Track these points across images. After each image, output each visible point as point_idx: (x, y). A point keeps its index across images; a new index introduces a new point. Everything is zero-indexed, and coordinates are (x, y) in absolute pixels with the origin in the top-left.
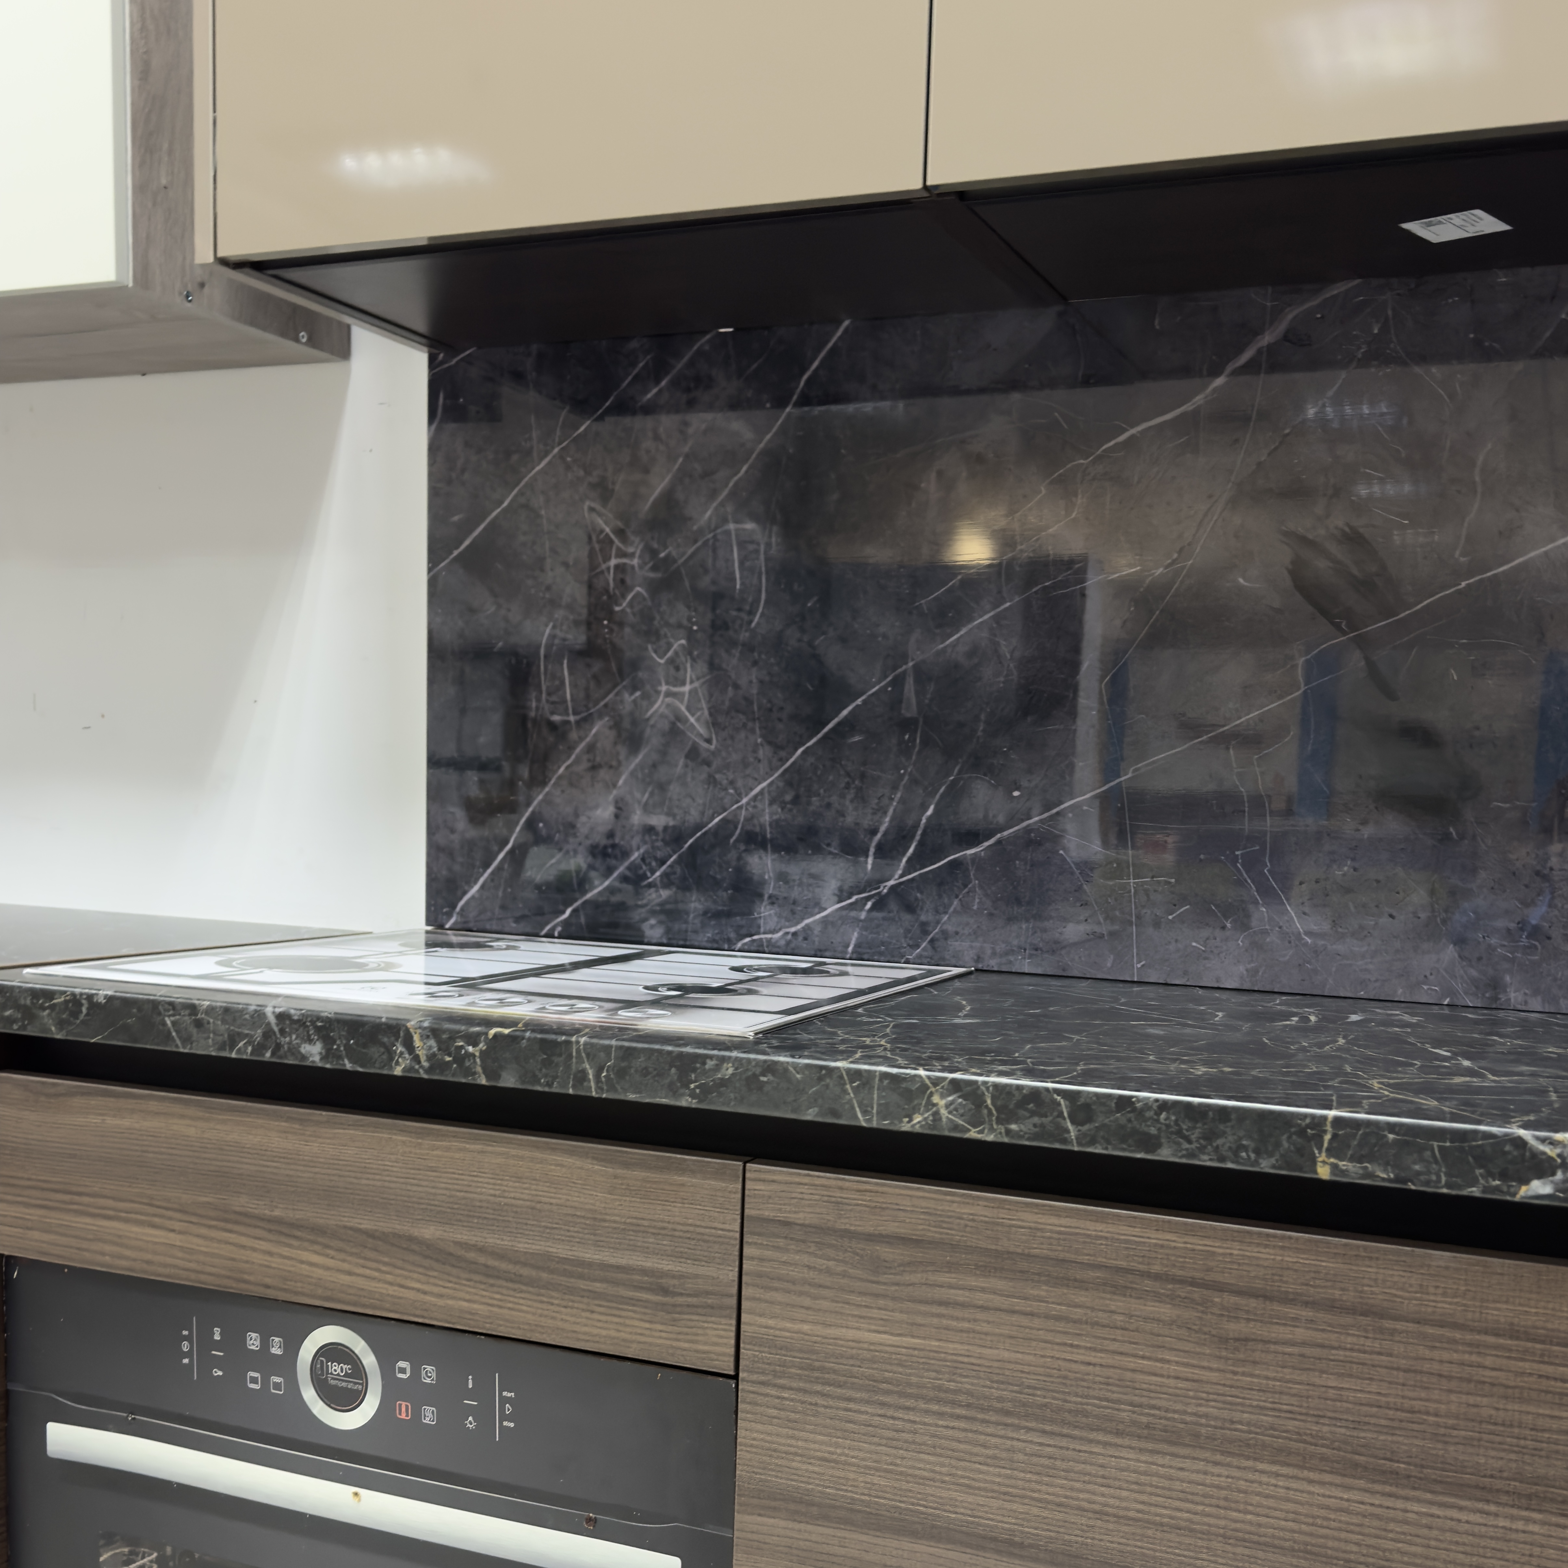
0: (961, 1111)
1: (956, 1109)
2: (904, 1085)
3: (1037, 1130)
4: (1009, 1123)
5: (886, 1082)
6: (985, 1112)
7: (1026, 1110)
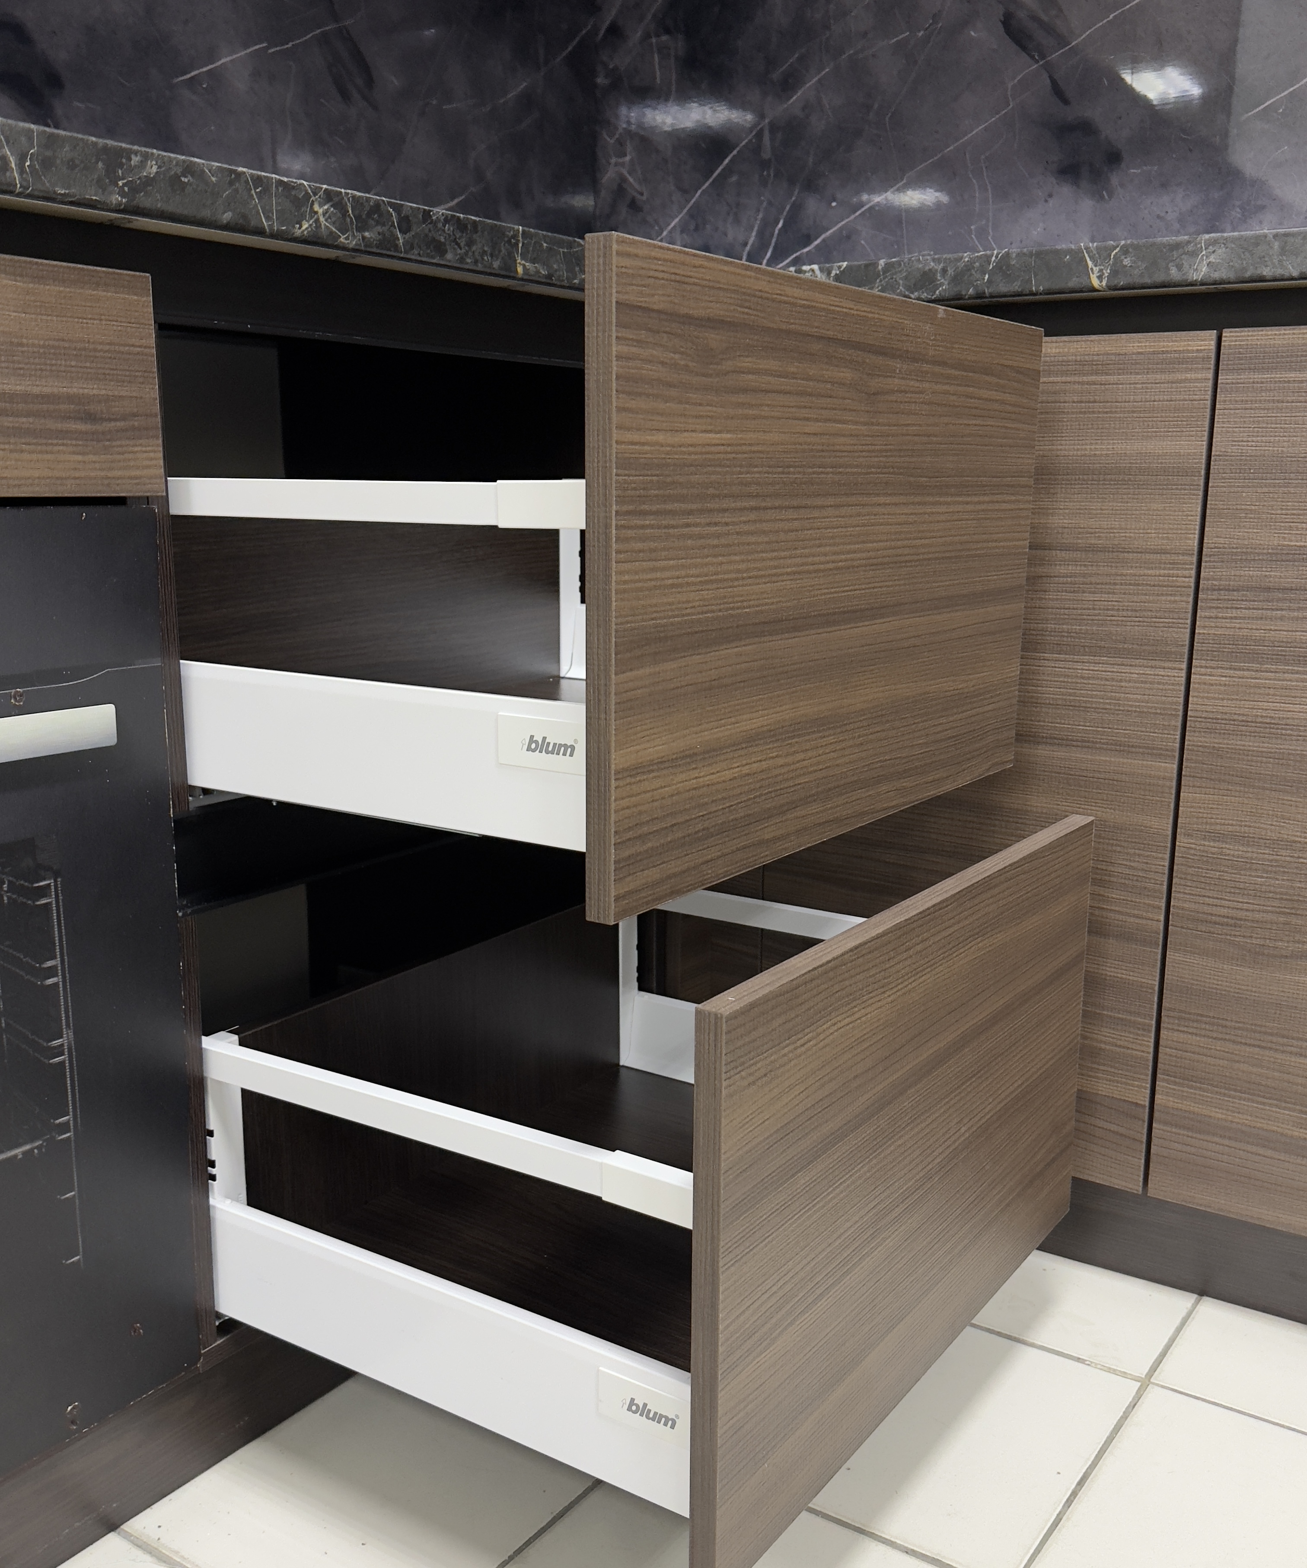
0: (334, 219)
1: (330, 217)
2: (293, 193)
3: (380, 237)
4: (364, 231)
5: (280, 189)
6: (348, 220)
7: (373, 219)
